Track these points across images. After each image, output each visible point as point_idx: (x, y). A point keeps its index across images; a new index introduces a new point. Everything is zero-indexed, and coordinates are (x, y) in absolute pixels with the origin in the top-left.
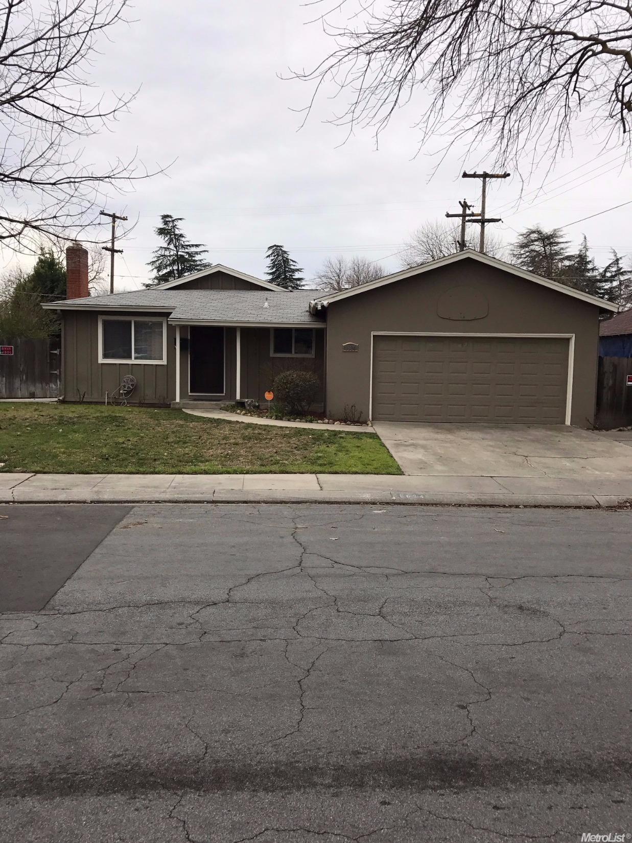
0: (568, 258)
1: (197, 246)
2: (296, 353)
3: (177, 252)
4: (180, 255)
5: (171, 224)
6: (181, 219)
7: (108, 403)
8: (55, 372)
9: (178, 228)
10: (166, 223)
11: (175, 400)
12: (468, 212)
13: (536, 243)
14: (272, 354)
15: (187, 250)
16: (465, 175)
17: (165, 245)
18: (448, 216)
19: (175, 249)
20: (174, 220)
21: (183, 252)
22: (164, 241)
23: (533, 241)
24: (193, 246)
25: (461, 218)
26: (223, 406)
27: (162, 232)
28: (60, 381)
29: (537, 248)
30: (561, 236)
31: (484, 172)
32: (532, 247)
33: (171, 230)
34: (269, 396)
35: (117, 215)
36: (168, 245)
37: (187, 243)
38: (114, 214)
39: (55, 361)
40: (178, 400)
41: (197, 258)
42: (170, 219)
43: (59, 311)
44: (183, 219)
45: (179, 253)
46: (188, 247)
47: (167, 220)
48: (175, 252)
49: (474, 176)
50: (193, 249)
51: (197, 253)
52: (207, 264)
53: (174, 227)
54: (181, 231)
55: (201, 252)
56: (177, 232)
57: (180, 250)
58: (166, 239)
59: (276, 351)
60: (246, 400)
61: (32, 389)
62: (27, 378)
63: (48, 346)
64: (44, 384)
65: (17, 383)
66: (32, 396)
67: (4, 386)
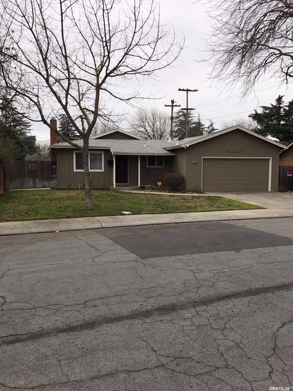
0: (194, 123)
2: (157, 166)
7: (81, 189)
8: (54, 176)
11: (113, 187)
12: (174, 104)
13: (182, 117)
14: (147, 166)
16: (180, 90)
18: (166, 106)
23: (180, 116)
25: (171, 107)
26: (133, 188)
28: (56, 180)
29: (183, 119)
30: (192, 114)
31: (187, 89)
32: (180, 119)
34: (159, 184)
39: (54, 171)
40: (115, 187)
43: (57, 149)
49: (183, 90)
59: (149, 165)
60: (148, 186)
61: (44, 184)
62: (41, 179)
63: (50, 164)
64: (49, 182)
65: (37, 181)
66: (44, 187)
67: (32, 183)
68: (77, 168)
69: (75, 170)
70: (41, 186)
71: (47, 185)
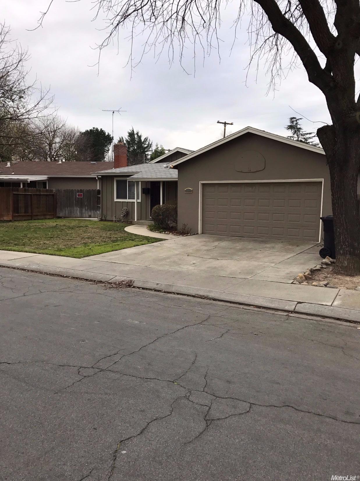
1: (310, 133)
3: (298, 138)
4: (300, 140)
5: (295, 123)
6: (301, 119)
7: (115, 221)
9: (299, 124)
10: (292, 122)
11: (135, 220)
15: (304, 137)
17: (292, 135)
19: (297, 137)
20: (297, 120)
21: (302, 138)
22: (291, 133)
24: (308, 134)
27: (290, 127)
33: (295, 126)
35: (226, 122)
36: (293, 134)
37: (304, 133)
38: (225, 122)
39: (98, 200)
40: (136, 220)
41: (309, 141)
42: (295, 120)
44: (302, 119)
45: (299, 139)
46: (305, 135)
47: (293, 120)
48: (297, 139)
50: (308, 136)
51: (310, 138)
52: (317, 144)
53: (297, 124)
54: (301, 126)
55: (312, 137)
56: (299, 126)
57: (300, 137)
58: (293, 131)
61: (90, 214)
62: (88, 208)
63: (96, 193)
64: (95, 211)
65: (84, 211)
66: (90, 217)
67: (79, 212)
68: (117, 198)
69: (116, 200)
70: (88, 216)
71: (92, 215)
